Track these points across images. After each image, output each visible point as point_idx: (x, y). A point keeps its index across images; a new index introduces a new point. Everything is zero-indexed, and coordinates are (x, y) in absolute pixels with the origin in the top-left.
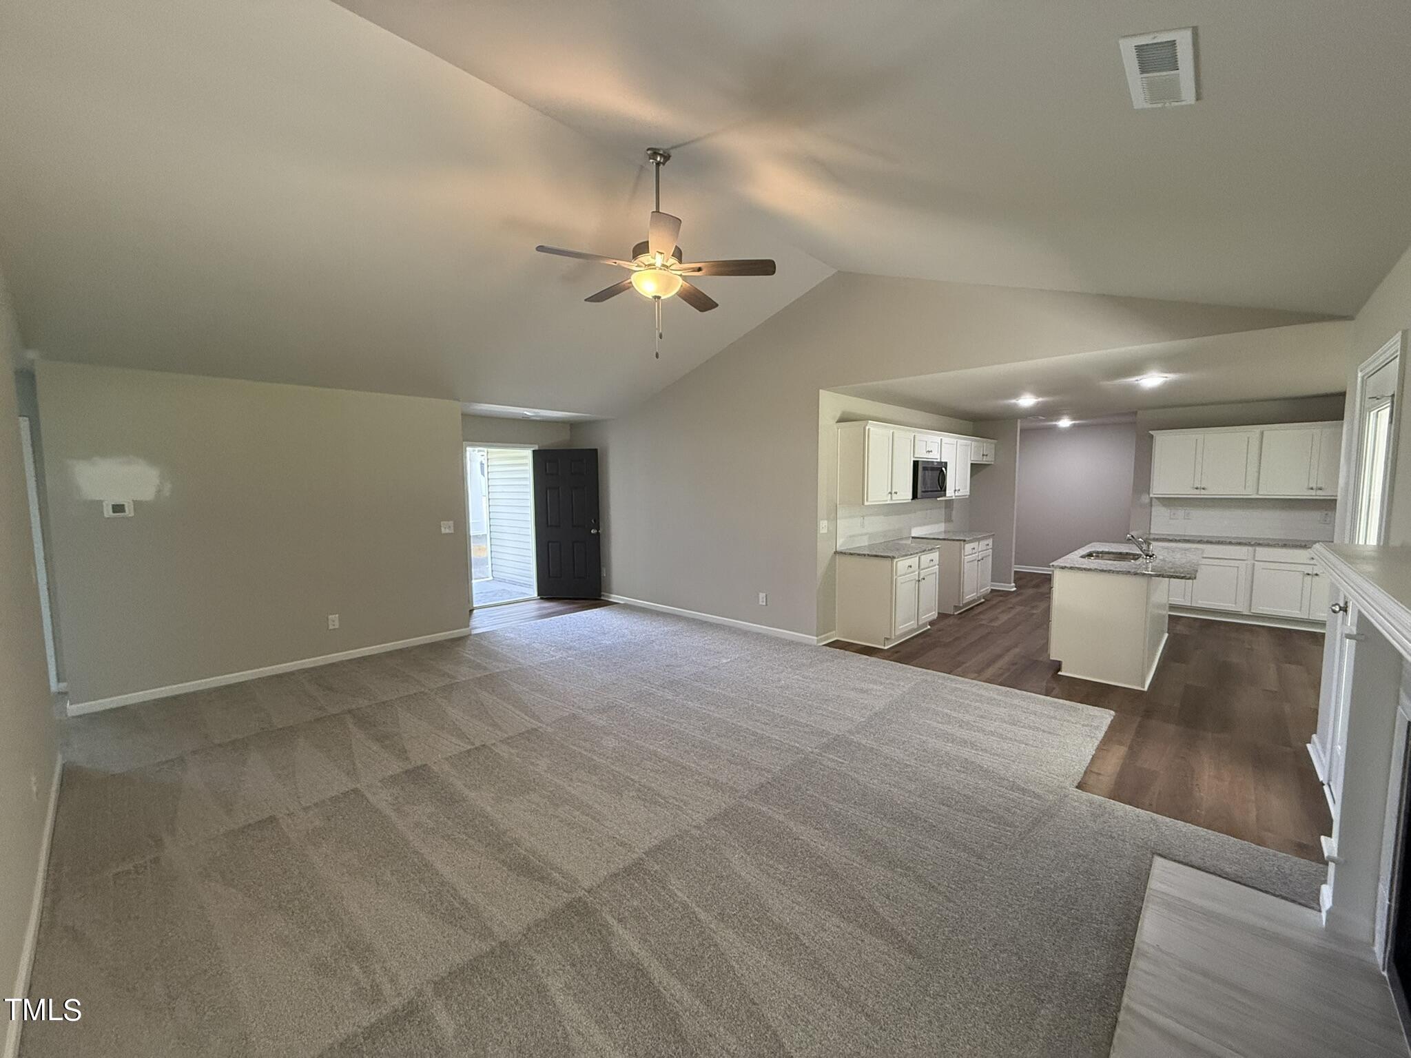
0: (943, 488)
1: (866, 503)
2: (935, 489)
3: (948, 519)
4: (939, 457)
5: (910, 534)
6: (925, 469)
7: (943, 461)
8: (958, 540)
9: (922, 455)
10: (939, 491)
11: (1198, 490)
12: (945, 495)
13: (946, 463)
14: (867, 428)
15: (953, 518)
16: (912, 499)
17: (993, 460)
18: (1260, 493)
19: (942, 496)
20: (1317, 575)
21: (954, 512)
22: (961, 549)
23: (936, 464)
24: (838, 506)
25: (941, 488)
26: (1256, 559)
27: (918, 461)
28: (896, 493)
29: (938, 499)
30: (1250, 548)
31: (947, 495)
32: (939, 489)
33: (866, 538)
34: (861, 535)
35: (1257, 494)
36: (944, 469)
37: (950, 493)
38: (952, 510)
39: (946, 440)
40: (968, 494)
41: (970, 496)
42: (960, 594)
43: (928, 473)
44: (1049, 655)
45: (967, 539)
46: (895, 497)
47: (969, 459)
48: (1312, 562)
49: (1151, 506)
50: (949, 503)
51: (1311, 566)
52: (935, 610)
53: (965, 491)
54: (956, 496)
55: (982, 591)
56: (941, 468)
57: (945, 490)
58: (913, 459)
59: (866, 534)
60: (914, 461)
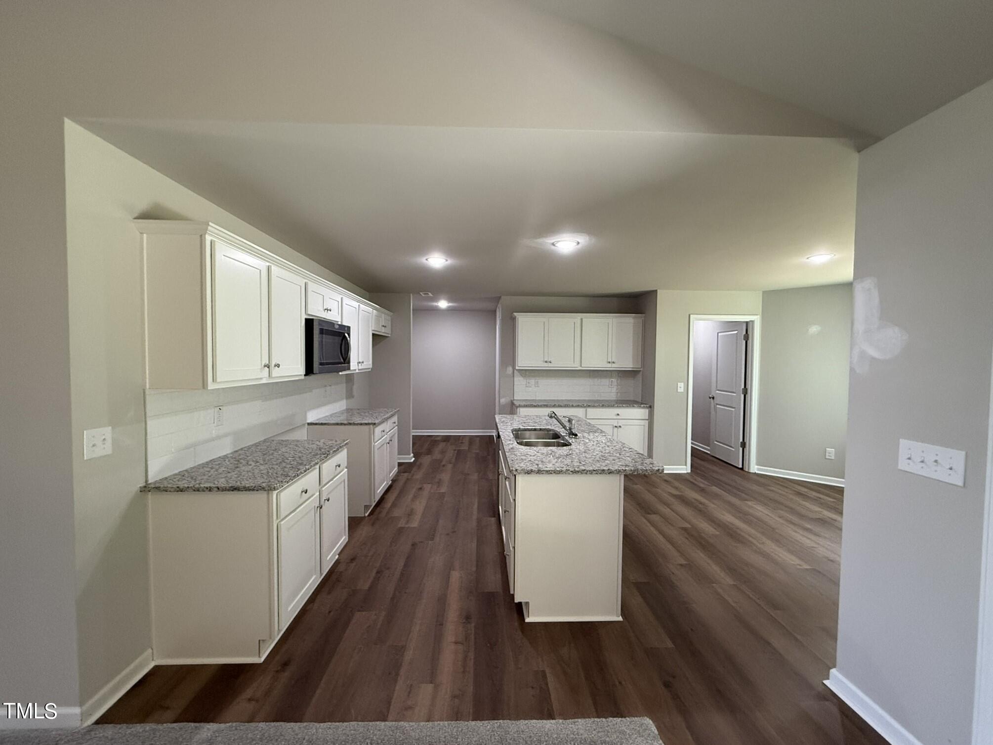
0: (346, 360)
1: (211, 386)
2: (337, 361)
3: (349, 395)
4: (340, 321)
5: (306, 419)
6: (322, 331)
7: (345, 324)
8: (366, 424)
9: (317, 312)
10: (341, 363)
11: (547, 363)
12: (349, 369)
13: (349, 328)
14: (208, 238)
15: (355, 393)
16: (305, 375)
17: (390, 333)
18: (583, 366)
19: (345, 370)
20: (620, 427)
21: (355, 387)
22: (371, 434)
23: (337, 327)
24: (147, 392)
25: (344, 360)
26: (588, 417)
27: (312, 320)
28: (278, 366)
29: (340, 373)
30: (584, 409)
31: (351, 368)
32: (342, 360)
33: (228, 441)
34: (219, 437)
35: (581, 366)
36: (346, 335)
37: (353, 365)
38: (353, 384)
39: (346, 301)
40: (371, 366)
41: (372, 369)
42: (371, 489)
43: (327, 339)
44: (513, 596)
45: (377, 422)
46: (276, 372)
47: (370, 328)
48: (618, 417)
49: (514, 376)
50: (350, 378)
51: (617, 420)
52: (345, 535)
53: (368, 364)
54: (359, 370)
55: (391, 475)
56: (344, 333)
57: (349, 362)
58: (304, 317)
59: (226, 435)
60: (306, 320)
